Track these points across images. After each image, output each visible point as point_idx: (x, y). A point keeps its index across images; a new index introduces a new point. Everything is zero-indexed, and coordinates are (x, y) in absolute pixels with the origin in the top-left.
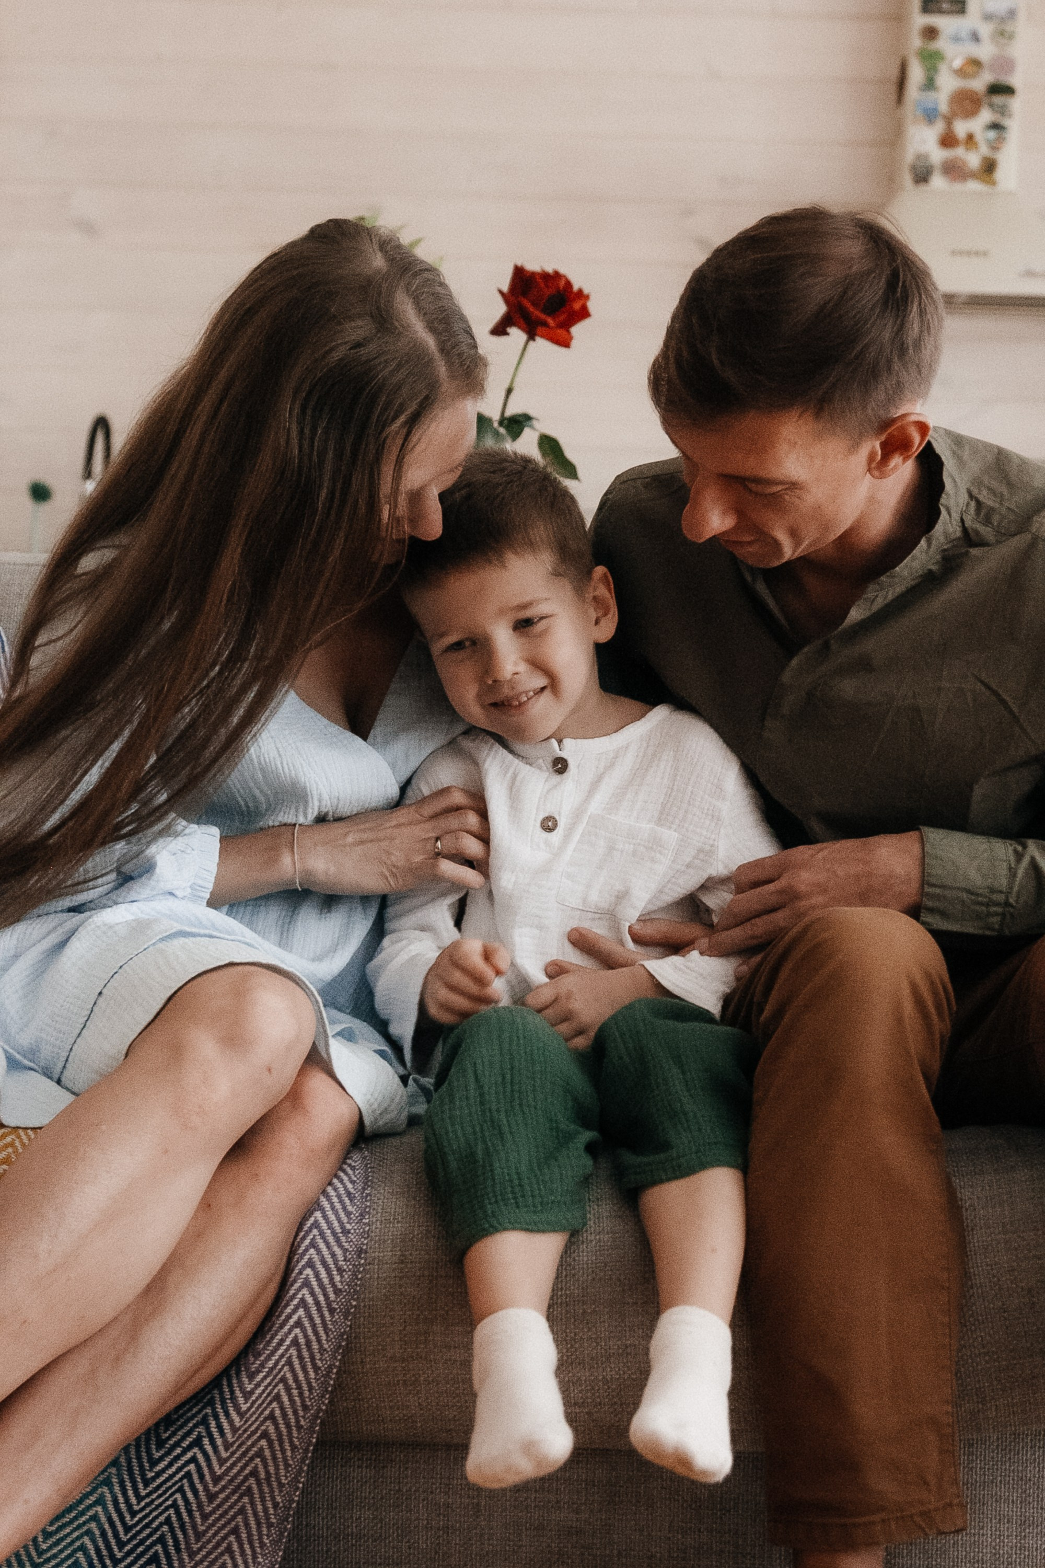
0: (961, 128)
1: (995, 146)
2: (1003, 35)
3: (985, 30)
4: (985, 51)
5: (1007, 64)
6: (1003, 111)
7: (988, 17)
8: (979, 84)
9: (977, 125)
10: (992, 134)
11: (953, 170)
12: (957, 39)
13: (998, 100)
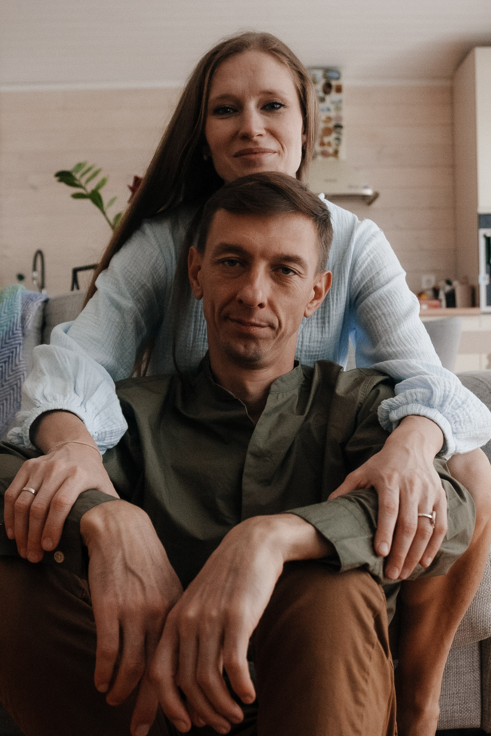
0: (326, 140)
1: (338, 145)
2: (338, 109)
3: (332, 107)
4: (333, 114)
5: (339, 118)
6: (339, 133)
7: (333, 103)
8: (331, 125)
9: (331, 138)
10: (336, 142)
11: (325, 154)
12: (323, 110)
13: (338, 130)
